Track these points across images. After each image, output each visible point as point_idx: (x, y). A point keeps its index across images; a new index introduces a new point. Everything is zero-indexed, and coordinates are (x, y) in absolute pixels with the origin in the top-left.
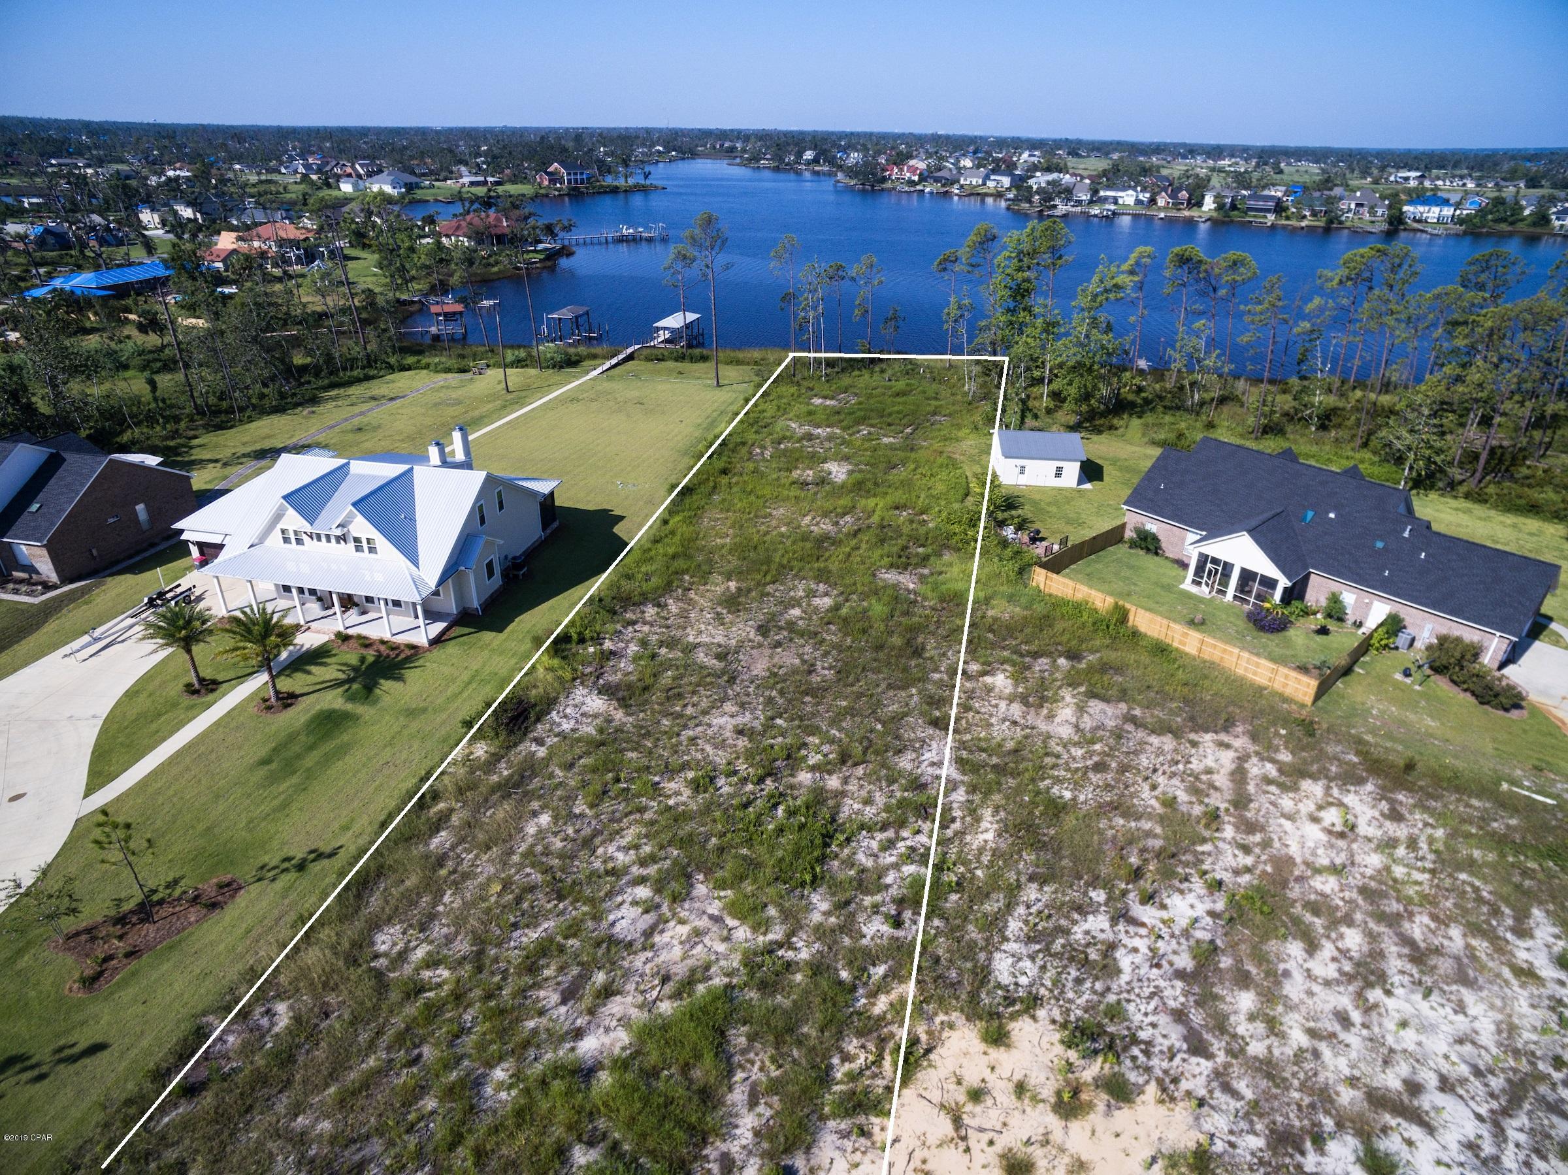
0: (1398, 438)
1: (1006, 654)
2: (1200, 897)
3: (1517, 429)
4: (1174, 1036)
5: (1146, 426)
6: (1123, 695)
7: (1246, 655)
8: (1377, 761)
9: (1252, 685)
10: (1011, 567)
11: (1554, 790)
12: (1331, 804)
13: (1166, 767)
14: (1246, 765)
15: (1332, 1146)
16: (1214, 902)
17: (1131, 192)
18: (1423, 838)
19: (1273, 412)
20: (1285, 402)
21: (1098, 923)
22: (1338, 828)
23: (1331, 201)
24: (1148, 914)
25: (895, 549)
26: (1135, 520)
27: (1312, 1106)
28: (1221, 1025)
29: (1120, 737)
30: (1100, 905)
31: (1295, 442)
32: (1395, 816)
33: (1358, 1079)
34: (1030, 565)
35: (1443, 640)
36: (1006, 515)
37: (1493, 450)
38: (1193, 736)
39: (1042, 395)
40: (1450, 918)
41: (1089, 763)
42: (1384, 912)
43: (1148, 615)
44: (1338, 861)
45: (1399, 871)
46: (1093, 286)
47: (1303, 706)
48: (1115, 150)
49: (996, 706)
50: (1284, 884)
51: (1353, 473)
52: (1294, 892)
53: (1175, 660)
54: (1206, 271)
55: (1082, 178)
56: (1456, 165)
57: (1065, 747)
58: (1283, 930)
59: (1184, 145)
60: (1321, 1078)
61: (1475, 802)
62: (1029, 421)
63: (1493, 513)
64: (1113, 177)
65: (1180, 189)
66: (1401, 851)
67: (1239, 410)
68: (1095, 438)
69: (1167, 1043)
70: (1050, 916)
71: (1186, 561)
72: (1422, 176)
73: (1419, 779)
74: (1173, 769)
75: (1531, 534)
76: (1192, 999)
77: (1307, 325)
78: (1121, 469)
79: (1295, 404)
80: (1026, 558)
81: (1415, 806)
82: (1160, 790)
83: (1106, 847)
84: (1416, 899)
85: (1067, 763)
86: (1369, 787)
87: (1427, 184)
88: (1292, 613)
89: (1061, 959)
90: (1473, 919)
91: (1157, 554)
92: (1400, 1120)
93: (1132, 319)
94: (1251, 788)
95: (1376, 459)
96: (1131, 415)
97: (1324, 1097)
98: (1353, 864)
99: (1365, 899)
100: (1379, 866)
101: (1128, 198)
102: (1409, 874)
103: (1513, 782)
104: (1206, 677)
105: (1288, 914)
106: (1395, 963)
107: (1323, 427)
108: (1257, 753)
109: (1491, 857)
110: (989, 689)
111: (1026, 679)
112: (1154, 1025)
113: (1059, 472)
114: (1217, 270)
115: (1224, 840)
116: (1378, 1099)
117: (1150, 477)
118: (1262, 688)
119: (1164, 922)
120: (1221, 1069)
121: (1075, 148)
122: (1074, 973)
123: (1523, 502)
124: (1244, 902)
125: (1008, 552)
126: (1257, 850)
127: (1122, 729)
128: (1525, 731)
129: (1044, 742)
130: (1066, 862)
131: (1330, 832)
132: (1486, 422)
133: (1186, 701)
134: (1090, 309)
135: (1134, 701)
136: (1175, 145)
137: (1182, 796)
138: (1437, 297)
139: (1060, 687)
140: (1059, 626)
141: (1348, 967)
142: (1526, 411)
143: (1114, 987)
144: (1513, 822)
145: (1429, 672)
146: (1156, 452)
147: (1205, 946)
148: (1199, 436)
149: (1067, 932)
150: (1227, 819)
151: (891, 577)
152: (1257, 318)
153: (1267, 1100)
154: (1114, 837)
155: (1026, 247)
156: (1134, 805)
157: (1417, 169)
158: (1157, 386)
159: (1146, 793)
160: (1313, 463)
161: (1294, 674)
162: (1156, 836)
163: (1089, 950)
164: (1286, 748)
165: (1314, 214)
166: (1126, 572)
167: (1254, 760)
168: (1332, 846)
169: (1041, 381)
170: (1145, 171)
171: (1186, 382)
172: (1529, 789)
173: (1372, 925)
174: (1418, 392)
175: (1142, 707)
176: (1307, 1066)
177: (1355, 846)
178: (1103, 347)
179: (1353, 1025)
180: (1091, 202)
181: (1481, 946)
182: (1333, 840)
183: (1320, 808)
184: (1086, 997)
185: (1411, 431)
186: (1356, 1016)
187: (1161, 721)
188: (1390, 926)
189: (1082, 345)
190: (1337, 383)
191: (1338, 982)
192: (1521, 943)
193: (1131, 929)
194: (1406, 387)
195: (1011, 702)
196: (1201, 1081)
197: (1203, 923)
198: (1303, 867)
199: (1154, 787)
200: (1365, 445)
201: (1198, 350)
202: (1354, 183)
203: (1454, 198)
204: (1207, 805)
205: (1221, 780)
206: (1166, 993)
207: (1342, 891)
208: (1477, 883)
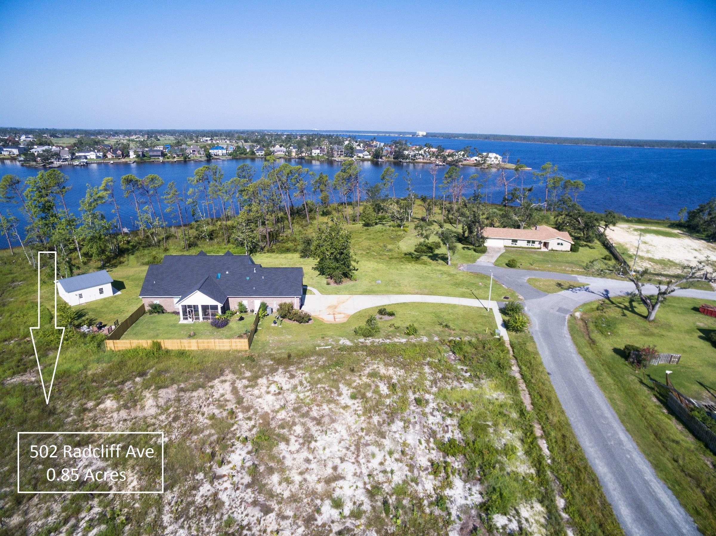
0: (239, 236)
1: (106, 389)
2: (241, 449)
3: (273, 224)
4: (256, 512)
5: (137, 257)
6: (173, 381)
7: (217, 340)
8: (279, 359)
9: (224, 352)
10: (92, 346)
11: (329, 343)
12: (271, 384)
13: (204, 403)
14: (236, 385)
15: (323, 509)
16: (247, 447)
17: (92, 153)
18: (303, 380)
19: (190, 238)
20: (193, 233)
21: (206, 489)
22: (277, 391)
23: (182, 150)
24: (224, 470)
25: (13, 364)
26: (147, 301)
27: (312, 500)
28: (271, 495)
29: (179, 400)
30: (202, 480)
31: (203, 247)
32: (292, 376)
33: (320, 478)
34: (103, 341)
35: (281, 305)
36: (80, 321)
37: (269, 233)
38: (210, 384)
39: (78, 256)
40: (321, 403)
41: (170, 419)
42: (303, 413)
43: (170, 341)
44: (282, 404)
45: (301, 396)
46: (87, 199)
47: (246, 351)
48: (77, 134)
49: (112, 417)
50: (269, 424)
51: (228, 254)
52: (273, 424)
53: (189, 356)
54: (141, 184)
55: (63, 148)
56: (221, 135)
57: (155, 418)
58: (276, 442)
59: (112, 130)
60: (310, 488)
61: (312, 358)
62: (75, 271)
63: (278, 255)
64: (80, 146)
65: (116, 150)
66: (299, 388)
67: (176, 240)
68: (114, 269)
69: (255, 518)
70: (182, 501)
71: (178, 311)
72: (211, 139)
73: (294, 359)
74: (208, 402)
75: (291, 259)
76: (256, 493)
77: (190, 200)
78: (132, 280)
79: (197, 232)
80: (99, 338)
81: (296, 370)
82: (206, 414)
83: (194, 453)
84: (310, 402)
85: (160, 425)
86: (280, 370)
87: (214, 142)
88: (227, 317)
89: (196, 517)
90: (327, 399)
91: (163, 313)
92: (336, 482)
93: (113, 211)
94: (241, 393)
95: (234, 246)
96: (128, 254)
97: (313, 494)
98: (287, 402)
99: (296, 412)
100: (295, 397)
101: (92, 155)
102: (305, 395)
103: (319, 346)
104: (205, 357)
105: (275, 434)
106: (314, 429)
107: (211, 239)
108: (237, 378)
109: (323, 374)
110: (104, 411)
111: (122, 396)
112: (247, 515)
113: (101, 291)
114: (145, 183)
115: (240, 420)
116: (329, 481)
117: (147, 280)
118: (228, 351)
119: (232, 469)
120: (279, 512)
121: (54, 133)
122: (204, 519)
123: (284, 249)
124: (258, 440)
125: (88, 339)
126: (254, 417)
127: (179, 397)
128: (315, 327)
129: (144, 421)
130: (179, 471)
131: (275, 395)
132: (263, 224)
133: (201, 371)
134: (90, 210)
135: (179, 381)
136: (108, 131)
137: (216, 412)
138: (232, 182)
139: (142, 392)
140: (129, 363)
141: (301, 441)
142: (273, 218)
143: (224, 511)
144: (324, 359)
145: (281, 319)
146: (146, 268)
147: (252, 467)
148: (163, 256)
149: (193, 502)
150: (237, 411)
151: (17, 379)
152: (170, 201)
153: (298, 510)
154: (196, 446)
155: (41, 184)
156: (198, 427)
157: (209, 137)
158: (136, 239)
159: (201, 418)
160: (212, 254)
161: (238, 340)
162: (213, 435)
163: (206, 504)
164: (247, 371)
165: (178, 156)
166: (152, 326)
167: (238, 381)
168: (278, 399)
169: (75, 249)
170: (97, 143)
171: (149, 234)
172: (323, 346)
173: (302, 420)
174: (239, 218)
175: (184, 382)
176: (304, 487)
177: (285, 395)
178: (103, 227)
179: (311, 460)
180: (72, 159)
181: (332, 406)
182: (277, 397)
183: (268, 387)
184: (214, 525)
185: (242, 233)
186: (311, 457)
187: (194, 384)
188: (307, 417)
189: (91, 228)
190: (210, 221)
191: (300, 448)
192: (341, 398)
193: (220, 481)
194: (235, 217)
195: (119, 411)
196: (274, 522)
197: (247, 459)
198: (272, 413)
199: (203, 414)
200: (229, 242)
201: (149, 219)
202: (189, 143)
203: (225, 147)
204: (227, 410)
205: (229, 396)
206: (246, 498)
207: (288, 414)
208: (323, 386)
